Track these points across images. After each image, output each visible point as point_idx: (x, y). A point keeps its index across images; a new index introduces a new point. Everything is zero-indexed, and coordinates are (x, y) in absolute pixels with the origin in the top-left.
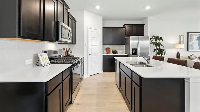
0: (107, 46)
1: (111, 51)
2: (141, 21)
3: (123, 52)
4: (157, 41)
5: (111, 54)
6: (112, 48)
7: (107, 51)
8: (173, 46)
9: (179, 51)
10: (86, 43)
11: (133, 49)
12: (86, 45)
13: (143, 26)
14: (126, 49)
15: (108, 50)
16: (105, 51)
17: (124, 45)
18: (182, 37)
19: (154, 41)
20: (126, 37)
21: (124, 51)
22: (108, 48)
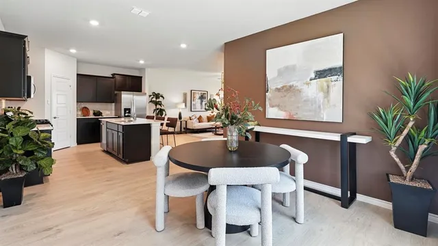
0: (83, 105)
1: (91, 112)
2: (137, 71)
3: (111, 113)
4: (156, 98)
5: (92, 116)
6: (93, 107)
7: (83, 113)
8: (175, 106)
9: (181, 111)
10: (49, 100)
11: (125, 110)
12: (49, 103)
13: (140, 79)
14: (116, 110)
15: (85, 110)
16: (80, 113)
17: (113, 104)
19: (154, 99)
20: (116, 92)
21: (113, 112)
22: (86, 108)
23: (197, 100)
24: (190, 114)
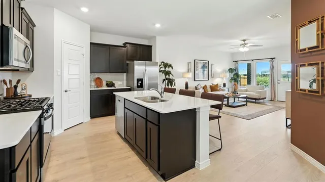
0: (97, 75)
1: (104, 83)
2: (147, 41)
3: (123, 83)
4: (166, 68)
5: (105, 88)
6: (106, 77)
7: (96, 84)
8: (182, 76)
9: (187, 80)
11: (138, 80)
13: (149, 48)
14: (127, 80)
15: (98, 81)
16: (93, 84)
17: (125, 74)
18: (190, 64)
19: (163, 69)
20: (127, 62)
21: (125, 82)
22: (99, 78)
23: (199, 70)
24: (195, 84)
